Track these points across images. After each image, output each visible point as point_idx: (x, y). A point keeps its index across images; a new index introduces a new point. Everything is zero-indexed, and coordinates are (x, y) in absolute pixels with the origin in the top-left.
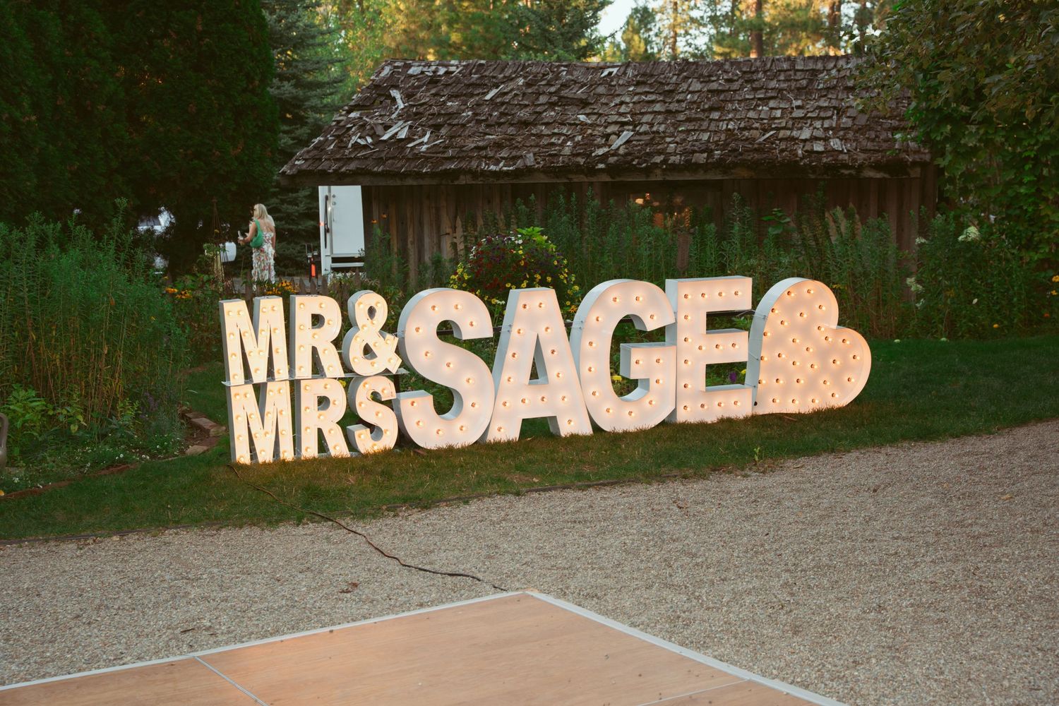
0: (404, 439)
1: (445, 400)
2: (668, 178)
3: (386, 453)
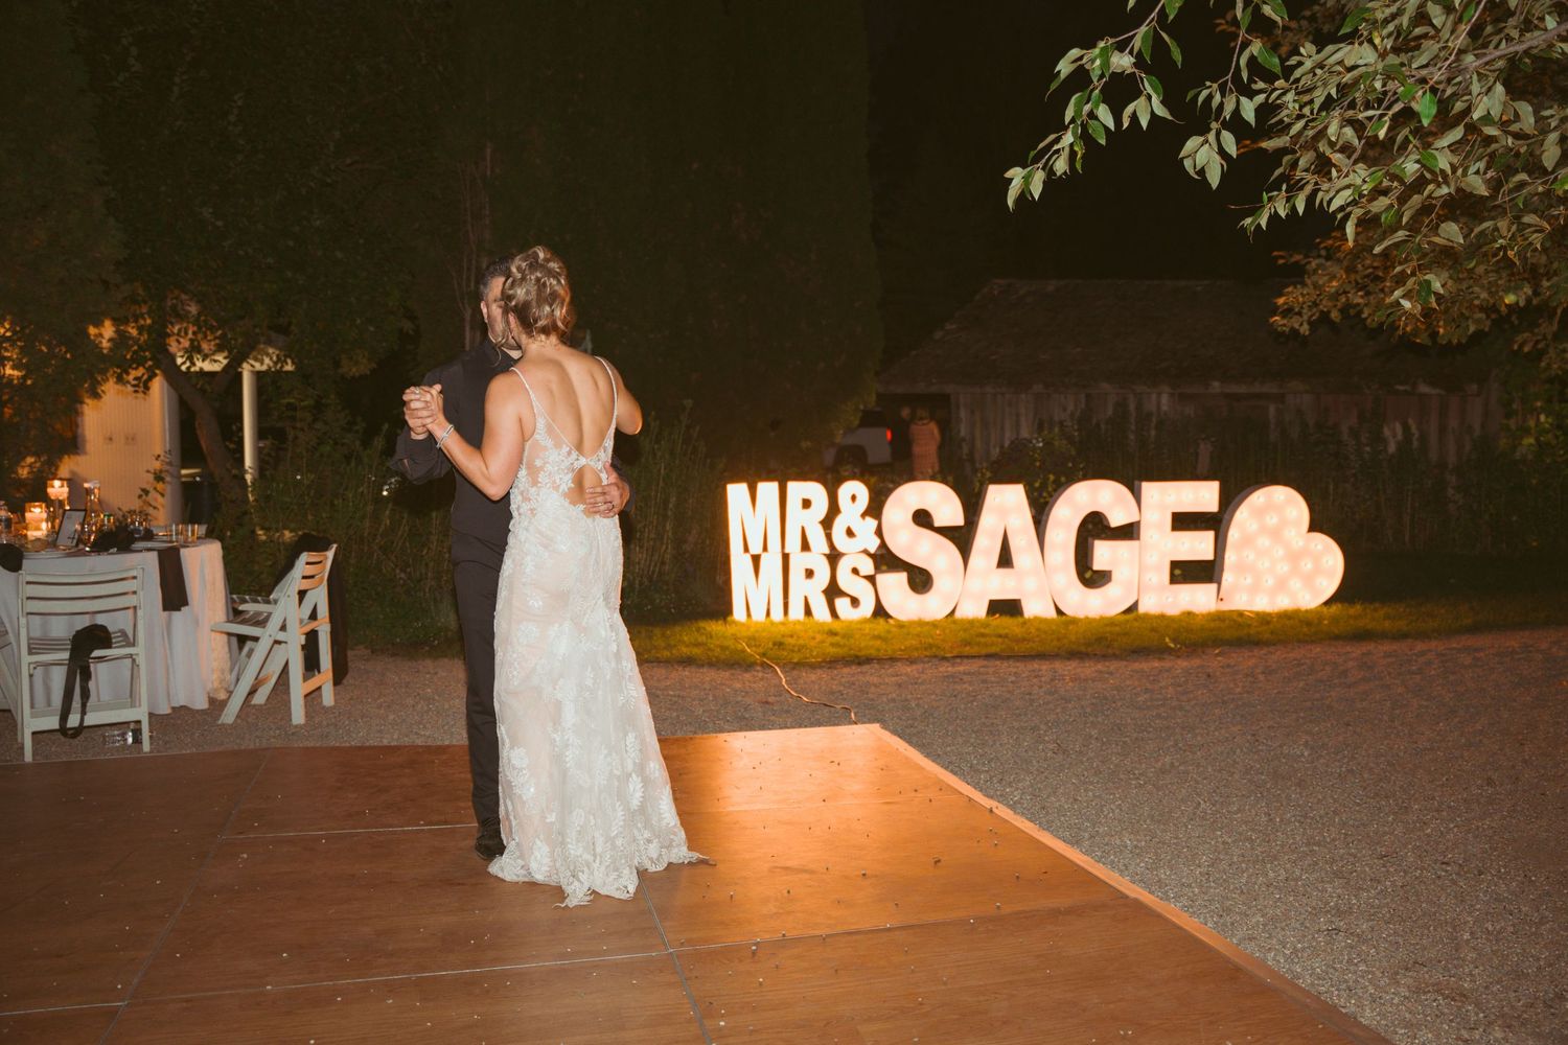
0: (880, 611)
1: (920, 580)
3: (865, 621)
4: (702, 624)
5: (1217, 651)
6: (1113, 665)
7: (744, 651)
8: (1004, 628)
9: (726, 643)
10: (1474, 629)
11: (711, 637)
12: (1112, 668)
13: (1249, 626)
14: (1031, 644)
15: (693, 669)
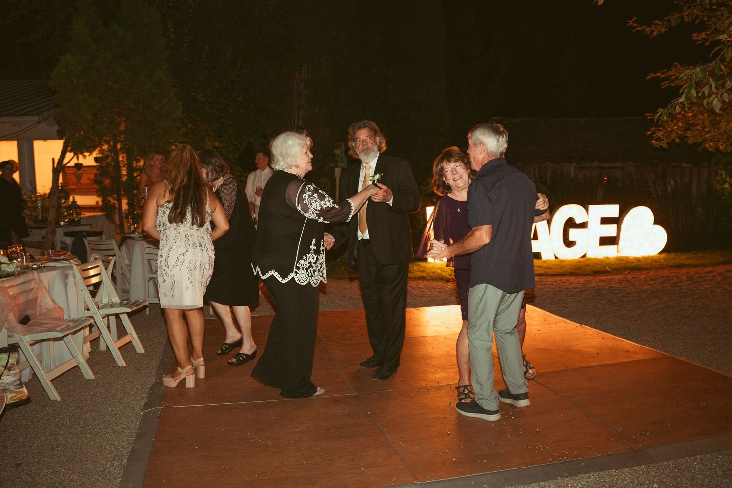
2: (601, 166)
4: (419, 263)
5: (627, 272)
6: (590, 278)
7: (441, 274)
8: (539, 264)
9: (433, 270)
10: (724, 263)
11: (425, 268)
12: (590, 279)
13: (633, 262)
14: (552, 270)
15: (427, 281)
